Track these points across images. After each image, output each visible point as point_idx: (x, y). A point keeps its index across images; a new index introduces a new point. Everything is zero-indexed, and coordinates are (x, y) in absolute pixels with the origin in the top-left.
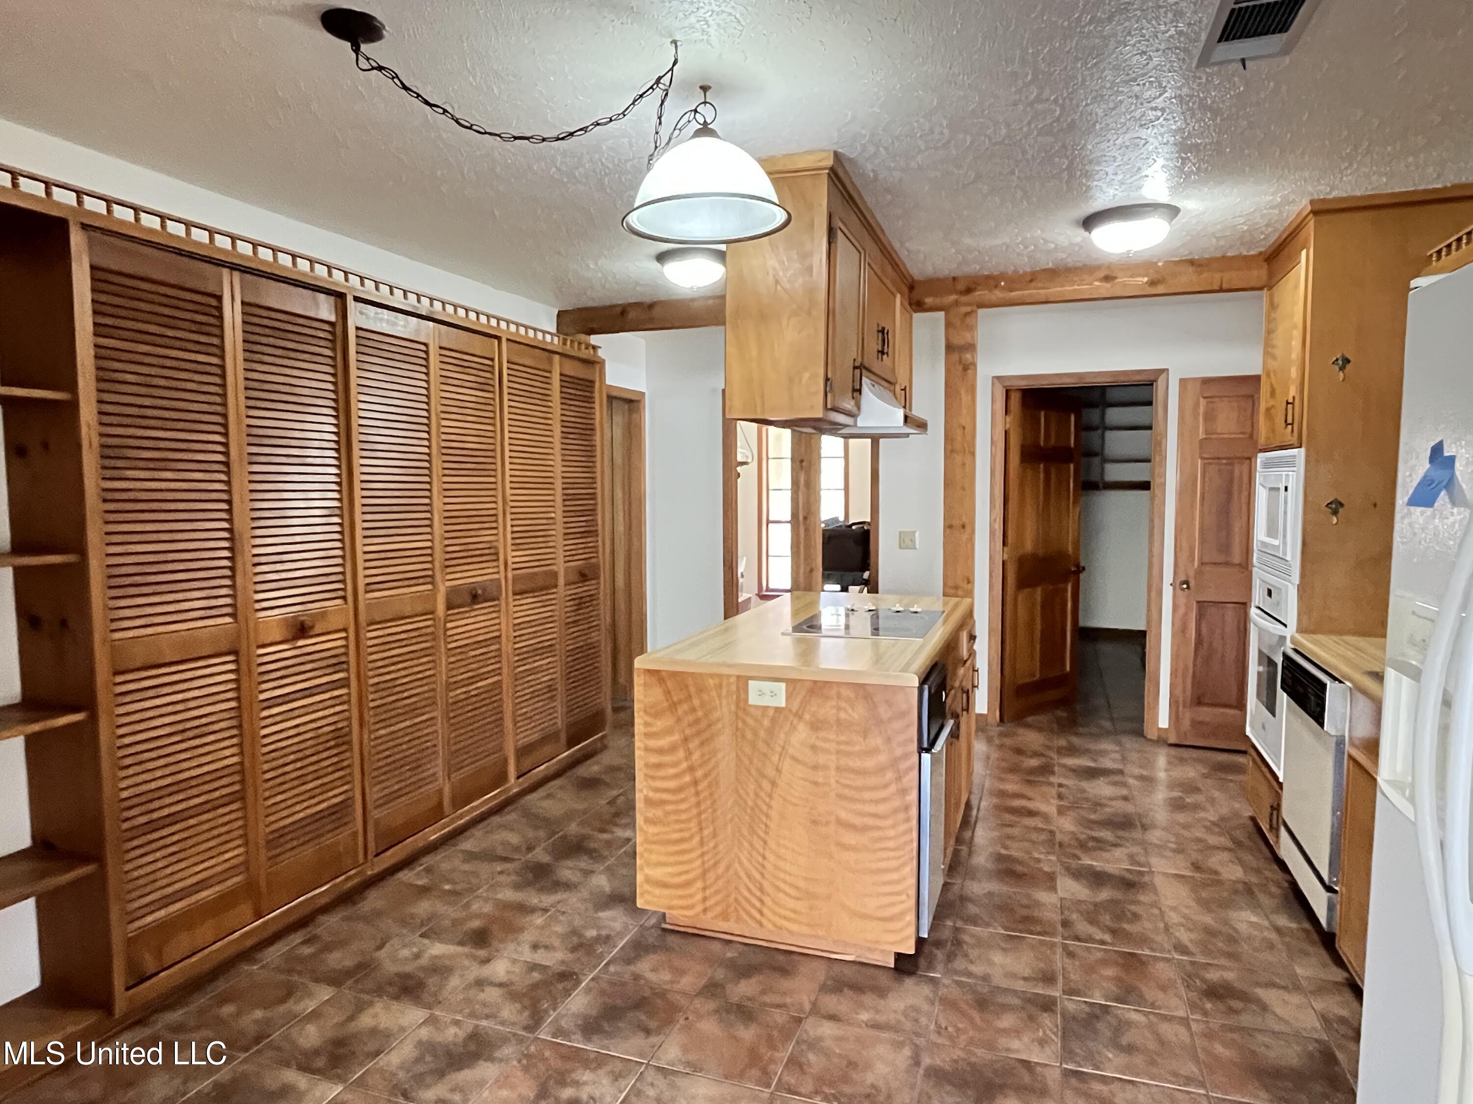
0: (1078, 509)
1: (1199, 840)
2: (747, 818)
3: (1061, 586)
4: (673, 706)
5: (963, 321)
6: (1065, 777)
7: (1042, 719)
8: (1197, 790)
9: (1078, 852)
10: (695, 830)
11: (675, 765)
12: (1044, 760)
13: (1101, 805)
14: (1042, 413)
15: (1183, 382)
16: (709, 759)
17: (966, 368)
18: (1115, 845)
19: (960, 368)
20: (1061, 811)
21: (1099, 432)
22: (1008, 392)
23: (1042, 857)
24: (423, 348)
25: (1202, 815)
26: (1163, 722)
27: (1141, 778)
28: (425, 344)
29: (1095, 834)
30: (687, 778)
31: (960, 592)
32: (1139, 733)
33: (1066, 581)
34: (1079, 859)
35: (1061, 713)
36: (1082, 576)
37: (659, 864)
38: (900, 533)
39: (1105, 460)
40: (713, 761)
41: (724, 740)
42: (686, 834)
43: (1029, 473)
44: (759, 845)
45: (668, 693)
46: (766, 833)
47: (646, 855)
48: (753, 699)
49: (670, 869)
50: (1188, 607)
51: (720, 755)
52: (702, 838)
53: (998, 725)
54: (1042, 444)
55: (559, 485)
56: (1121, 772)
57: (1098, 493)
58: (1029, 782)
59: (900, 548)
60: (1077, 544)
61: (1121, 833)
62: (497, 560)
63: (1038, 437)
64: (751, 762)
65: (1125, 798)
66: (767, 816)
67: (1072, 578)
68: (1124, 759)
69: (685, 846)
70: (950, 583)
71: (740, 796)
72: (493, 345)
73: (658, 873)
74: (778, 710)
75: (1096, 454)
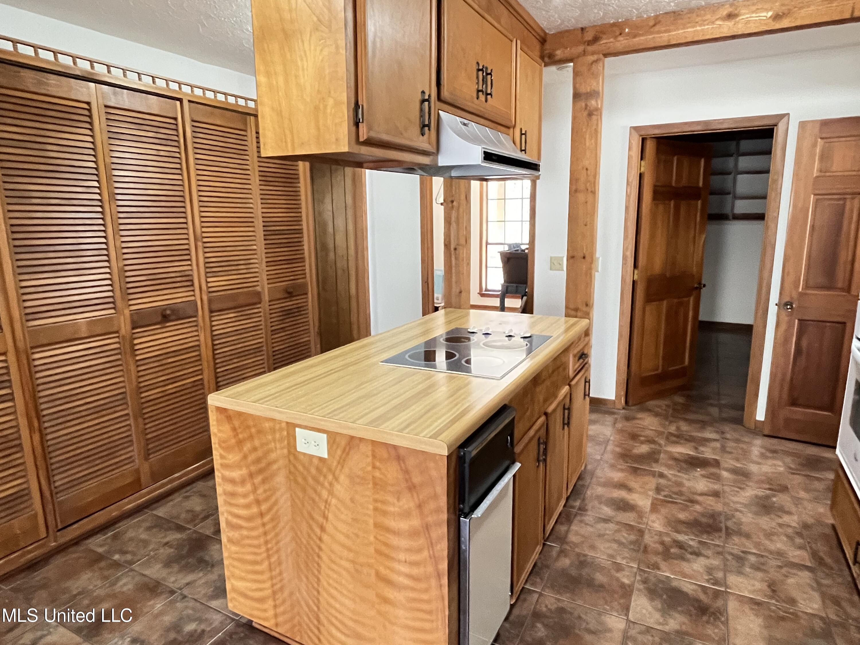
0: (704, 236)
1: (780, 554)
2: (303, 554)
3: (685, 299)
4: (240, 443)
5: (589, 70)
6: (669, 467)
7: (663, 403)
8: (784, 489)
9: (658, 559)
10: (265, 555)
11: (245, 496)
12: (653, 446)
13: (692, 501)
14: (675, 158)
15: (803, 125)
16: (272, 495)
17: (590, 115)
18: (697, 554)
19: (585, 113)
20: (654, 508)
21: (731, 177)
22: (644, 140)
23: (624, 562)
24: (86, 106)
25: (786, 519)
26: (761, 415)
27: (735, 471)
28: (88, 103)
29: (681, 538)
30: (255, 510)
31: (579, 314)
32: (738, 421)
33: (689, 295)
34: (659, 569)
35: (679, 399)
36: (703, 291)
37: (242, 579)
38: (551, 258)
39: (735, 197)
40: (273, 499)
41: (280, 479)
42: (259, 558)
43: (661, 208)
44: (314, 580)
45: (234, 429)
46: (319, 572)
47: (231, 569)
48: (301, 447)
49: (249, 585)
50: (790, 325)
51: (278, 494)
52: (270, 564)
53: (624, 408)
54: (674, 184)
55: (259, 224)
56: (717, 464)
57: (728, 222)
58: (635, 471)
59: (551, 269)
60: (701, 265)
61: (704, 538)
62: (192, 285)
63: (671, 179)
64: (303, 505)
65: (716, 494)
66: (319, 556)
67: (695, 293)
68: (723, 449)
69: (258, 568)
70: (572, 306)
71: (296, 534)
72: (176, 106)
73: (240, 585)
74: (321, 459)
75: (729, 193)
